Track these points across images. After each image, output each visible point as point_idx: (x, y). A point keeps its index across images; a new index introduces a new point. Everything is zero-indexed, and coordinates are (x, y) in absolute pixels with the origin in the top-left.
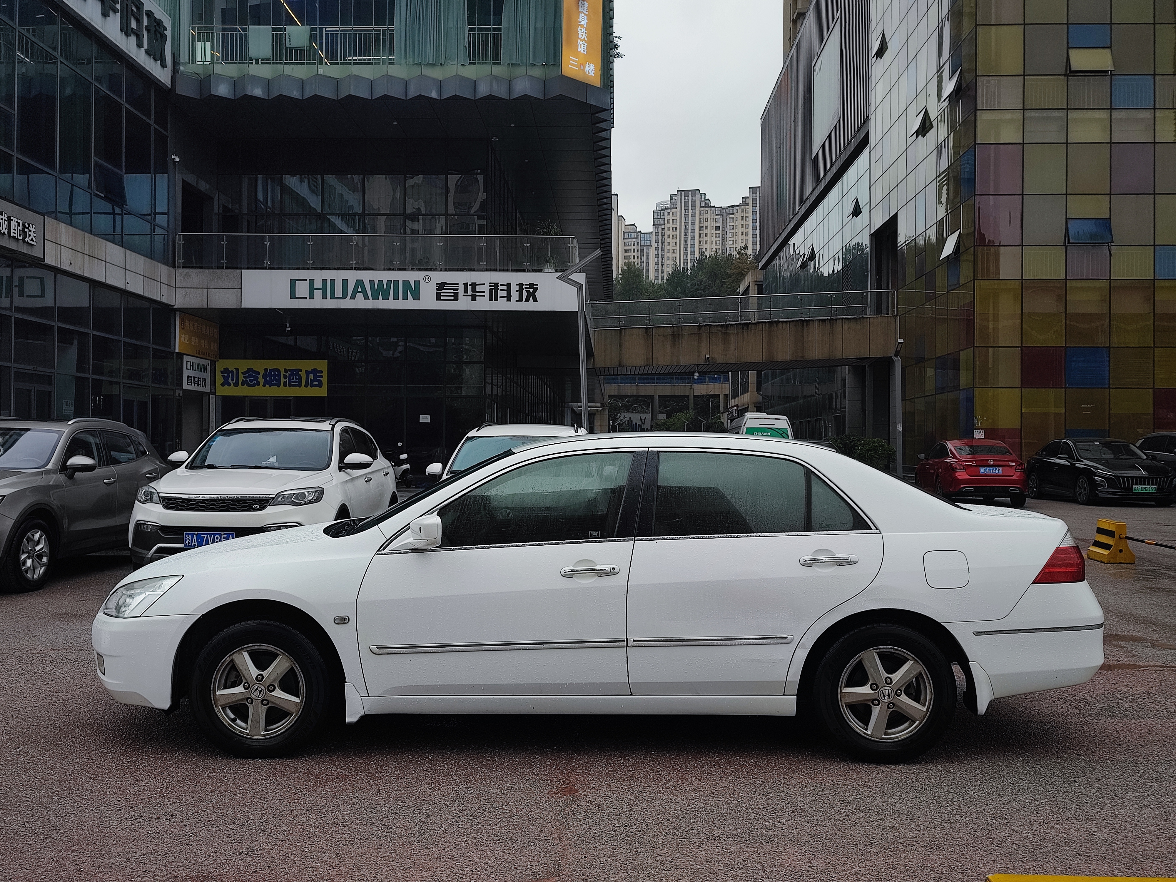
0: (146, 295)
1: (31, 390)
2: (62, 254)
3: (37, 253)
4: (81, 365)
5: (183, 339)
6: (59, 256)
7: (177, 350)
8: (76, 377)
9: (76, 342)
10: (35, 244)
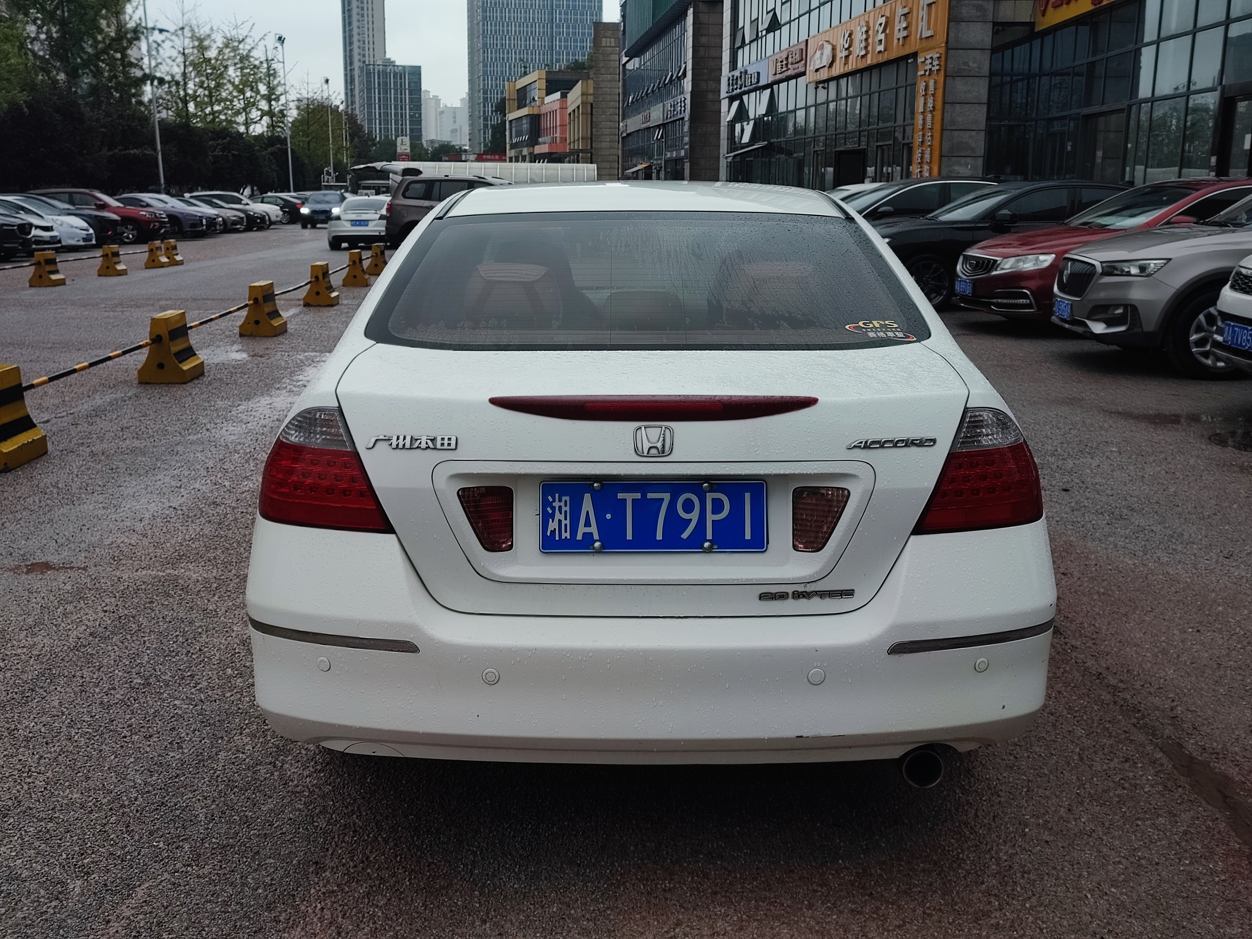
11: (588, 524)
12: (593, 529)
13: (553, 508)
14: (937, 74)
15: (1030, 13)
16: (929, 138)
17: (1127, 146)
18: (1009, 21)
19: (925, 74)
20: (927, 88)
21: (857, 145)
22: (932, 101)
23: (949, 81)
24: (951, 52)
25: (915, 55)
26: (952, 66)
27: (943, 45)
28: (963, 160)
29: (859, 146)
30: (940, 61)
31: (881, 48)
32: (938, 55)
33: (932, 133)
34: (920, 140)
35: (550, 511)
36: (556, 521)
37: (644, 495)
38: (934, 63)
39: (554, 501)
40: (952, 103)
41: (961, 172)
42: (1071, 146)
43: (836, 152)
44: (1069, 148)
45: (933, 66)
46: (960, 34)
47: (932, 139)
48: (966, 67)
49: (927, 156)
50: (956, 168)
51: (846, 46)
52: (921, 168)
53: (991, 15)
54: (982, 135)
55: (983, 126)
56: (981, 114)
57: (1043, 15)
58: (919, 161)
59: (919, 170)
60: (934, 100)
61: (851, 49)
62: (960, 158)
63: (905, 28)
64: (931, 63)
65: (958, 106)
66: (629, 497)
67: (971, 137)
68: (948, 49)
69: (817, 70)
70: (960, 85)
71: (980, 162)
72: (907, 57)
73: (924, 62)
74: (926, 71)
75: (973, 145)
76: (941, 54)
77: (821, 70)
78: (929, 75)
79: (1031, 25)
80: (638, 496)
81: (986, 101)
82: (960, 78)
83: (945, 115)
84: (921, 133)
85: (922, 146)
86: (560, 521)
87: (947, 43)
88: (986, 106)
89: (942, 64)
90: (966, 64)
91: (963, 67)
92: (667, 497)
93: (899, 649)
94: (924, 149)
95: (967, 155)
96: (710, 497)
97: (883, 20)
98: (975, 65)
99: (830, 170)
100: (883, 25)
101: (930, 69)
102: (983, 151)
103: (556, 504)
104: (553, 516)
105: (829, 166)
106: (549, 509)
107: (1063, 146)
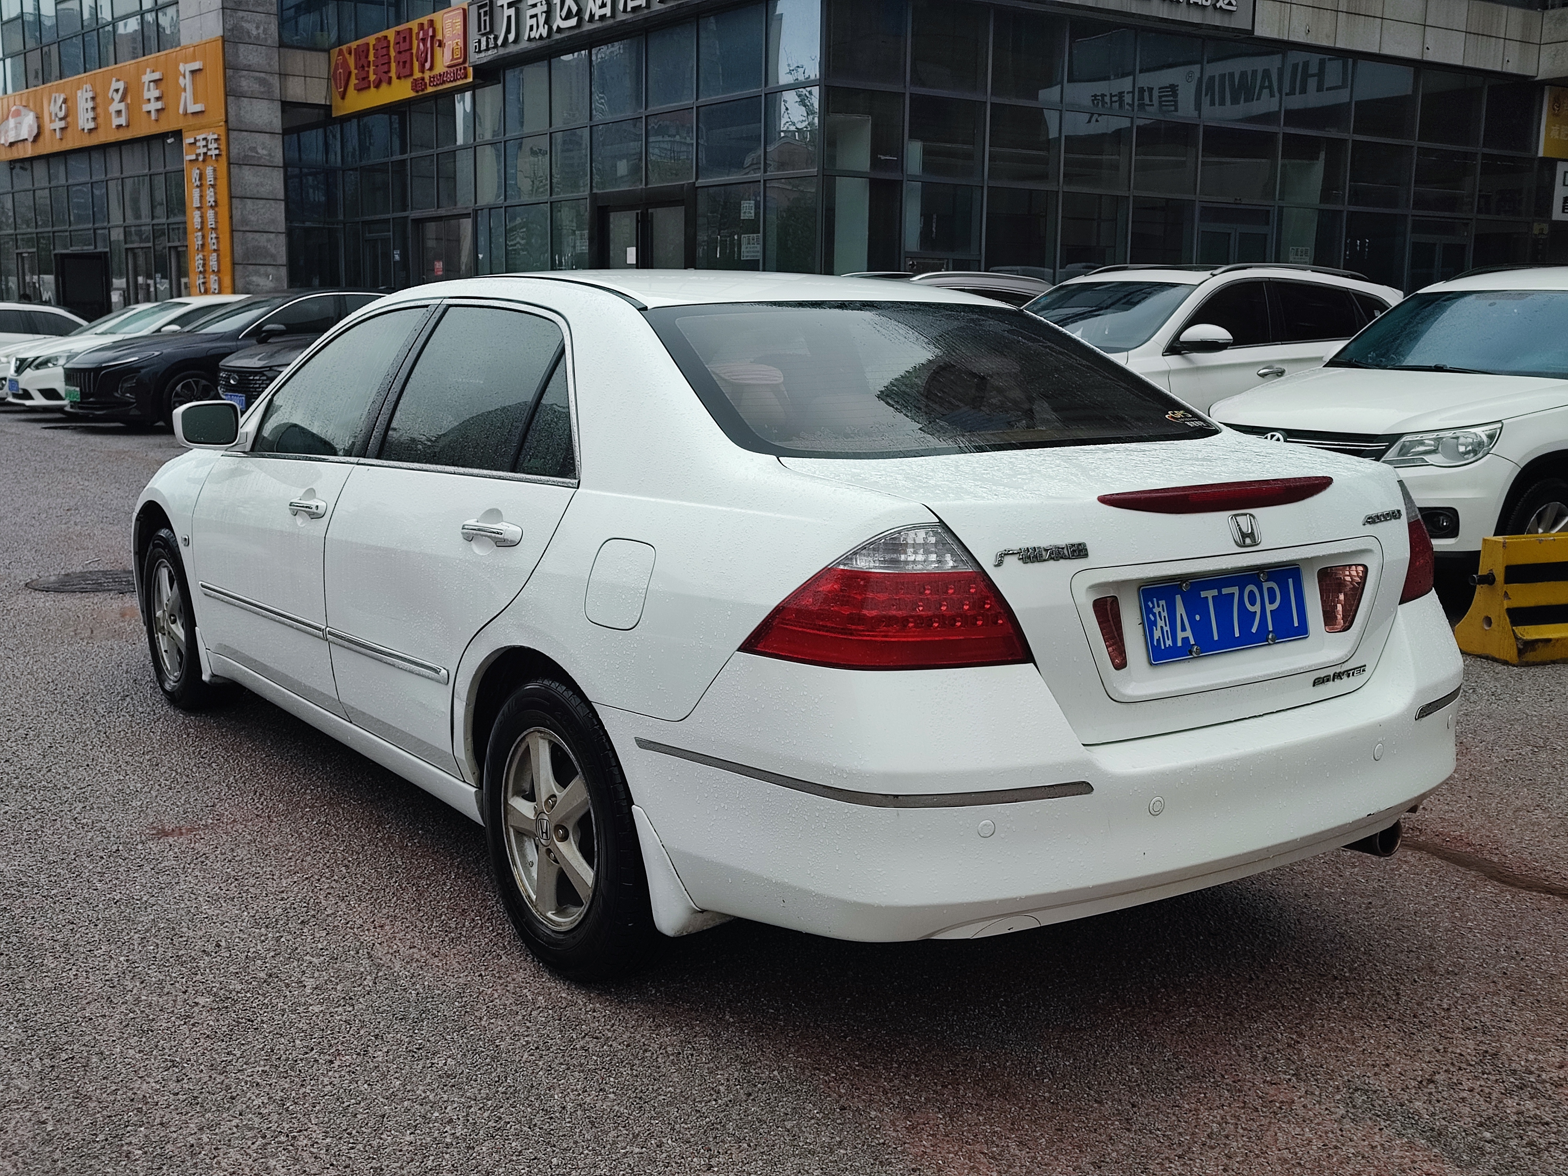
0: (1469, 64)
1: (1229, 234)
2: (1293, 18)
3: (1241, 22)
4: (1328, 191)
5: (1554, 134)
6: (1286, 23)
7: (1541, 154)
8: (1320, 210)
9: (1322, 155)
10: (1234, 9)
11: (1184, 629)
12: (1189, 633)
13: (1154, 615)
14: (217, 160)
15: (324, 93)
16: (214, 241)
17: (478, 257)
18: (300, 101)
19: (197, 160)
20: (201, 177)
21: (92, 247)
22: (212, 194)
23: (235, 170)
24: (233, 135)
25: (178, 134)
26: (236, 151)
27: (222, 123)
28: (262, 269)
29: (96, 248)
30: (219, 144)
31: (122, 121)
32: (216, 136)
33: (216, 233)
34: (200, 243)
35: (1153, 619)
36: (1159, 628)
37: (1220, 592)
38: (210, 146)
39: (1154, 607)
40: (242, 198)
41: (262, 284)
42: (400, 255)
43: (55, 255)
44: (397, 257)
45: (209, 150)
46: (242, 113)
47: (218, 242)
48: (254, 154)
49: (213, 263)
50: (254, 279)
51: (62, 114)
52: (204, 278)
53: (278, 91)
54: (282, 239)
55: (282, 226)
56: (278, 212)
57: (343, 98)
58: (201, 269)
59: (202, 281)
60: (215, 193)
61: (69, 119)
62: (258, 267)
63: (158, 99)
64: (206, 146)
65: (249, 201)
66: (1209, 594)
67: (269, 240)
68: (228, 130)
69: (12, 144)
70: (248, 177)
71: (283, 271)
72: (163, 136)
73: (194, 143)
74: (198, 155)
75: (273, 251)
76: (219, 135)
77: (20, 145)
78: (204, 161)
79: (328, 108)
80: (1215, 592)
81: (282, 197)
82: (248, 167)
83: (234, 212)
84: (200, 234)
85: (202, 250)
86: (1162, 627)
87: (226, 121)
88: (283, 203)
89: (223, 147)
90: (253, 149)
91: (250, 154)
92: (1235, 590)
93: (1426, 711)
94: (205, 254)
95: (266, 262)
96: (1266, 586)
97: (121, 85)
98: (265, 152)
99: (49, 279)
100: (121, 92)
101: (205, 154)
102: (285, 258)
103: (1156, 610)
104: (1155, 623)
105: (47, 273)
106: (1151, 616)
107: (387, 256)
